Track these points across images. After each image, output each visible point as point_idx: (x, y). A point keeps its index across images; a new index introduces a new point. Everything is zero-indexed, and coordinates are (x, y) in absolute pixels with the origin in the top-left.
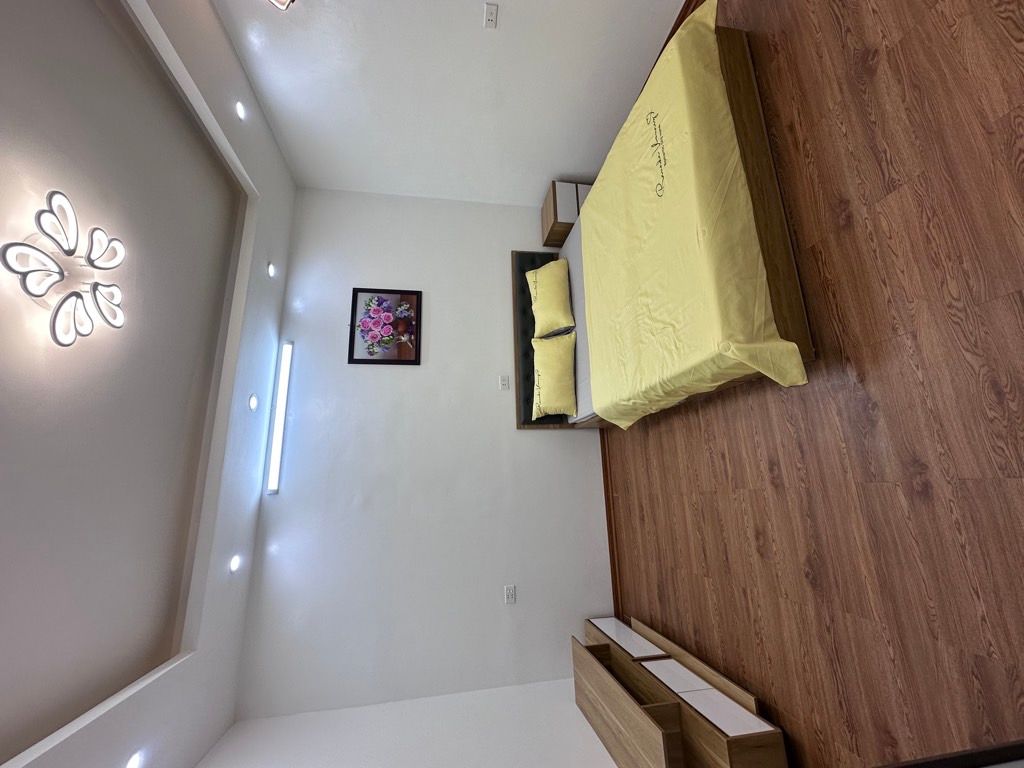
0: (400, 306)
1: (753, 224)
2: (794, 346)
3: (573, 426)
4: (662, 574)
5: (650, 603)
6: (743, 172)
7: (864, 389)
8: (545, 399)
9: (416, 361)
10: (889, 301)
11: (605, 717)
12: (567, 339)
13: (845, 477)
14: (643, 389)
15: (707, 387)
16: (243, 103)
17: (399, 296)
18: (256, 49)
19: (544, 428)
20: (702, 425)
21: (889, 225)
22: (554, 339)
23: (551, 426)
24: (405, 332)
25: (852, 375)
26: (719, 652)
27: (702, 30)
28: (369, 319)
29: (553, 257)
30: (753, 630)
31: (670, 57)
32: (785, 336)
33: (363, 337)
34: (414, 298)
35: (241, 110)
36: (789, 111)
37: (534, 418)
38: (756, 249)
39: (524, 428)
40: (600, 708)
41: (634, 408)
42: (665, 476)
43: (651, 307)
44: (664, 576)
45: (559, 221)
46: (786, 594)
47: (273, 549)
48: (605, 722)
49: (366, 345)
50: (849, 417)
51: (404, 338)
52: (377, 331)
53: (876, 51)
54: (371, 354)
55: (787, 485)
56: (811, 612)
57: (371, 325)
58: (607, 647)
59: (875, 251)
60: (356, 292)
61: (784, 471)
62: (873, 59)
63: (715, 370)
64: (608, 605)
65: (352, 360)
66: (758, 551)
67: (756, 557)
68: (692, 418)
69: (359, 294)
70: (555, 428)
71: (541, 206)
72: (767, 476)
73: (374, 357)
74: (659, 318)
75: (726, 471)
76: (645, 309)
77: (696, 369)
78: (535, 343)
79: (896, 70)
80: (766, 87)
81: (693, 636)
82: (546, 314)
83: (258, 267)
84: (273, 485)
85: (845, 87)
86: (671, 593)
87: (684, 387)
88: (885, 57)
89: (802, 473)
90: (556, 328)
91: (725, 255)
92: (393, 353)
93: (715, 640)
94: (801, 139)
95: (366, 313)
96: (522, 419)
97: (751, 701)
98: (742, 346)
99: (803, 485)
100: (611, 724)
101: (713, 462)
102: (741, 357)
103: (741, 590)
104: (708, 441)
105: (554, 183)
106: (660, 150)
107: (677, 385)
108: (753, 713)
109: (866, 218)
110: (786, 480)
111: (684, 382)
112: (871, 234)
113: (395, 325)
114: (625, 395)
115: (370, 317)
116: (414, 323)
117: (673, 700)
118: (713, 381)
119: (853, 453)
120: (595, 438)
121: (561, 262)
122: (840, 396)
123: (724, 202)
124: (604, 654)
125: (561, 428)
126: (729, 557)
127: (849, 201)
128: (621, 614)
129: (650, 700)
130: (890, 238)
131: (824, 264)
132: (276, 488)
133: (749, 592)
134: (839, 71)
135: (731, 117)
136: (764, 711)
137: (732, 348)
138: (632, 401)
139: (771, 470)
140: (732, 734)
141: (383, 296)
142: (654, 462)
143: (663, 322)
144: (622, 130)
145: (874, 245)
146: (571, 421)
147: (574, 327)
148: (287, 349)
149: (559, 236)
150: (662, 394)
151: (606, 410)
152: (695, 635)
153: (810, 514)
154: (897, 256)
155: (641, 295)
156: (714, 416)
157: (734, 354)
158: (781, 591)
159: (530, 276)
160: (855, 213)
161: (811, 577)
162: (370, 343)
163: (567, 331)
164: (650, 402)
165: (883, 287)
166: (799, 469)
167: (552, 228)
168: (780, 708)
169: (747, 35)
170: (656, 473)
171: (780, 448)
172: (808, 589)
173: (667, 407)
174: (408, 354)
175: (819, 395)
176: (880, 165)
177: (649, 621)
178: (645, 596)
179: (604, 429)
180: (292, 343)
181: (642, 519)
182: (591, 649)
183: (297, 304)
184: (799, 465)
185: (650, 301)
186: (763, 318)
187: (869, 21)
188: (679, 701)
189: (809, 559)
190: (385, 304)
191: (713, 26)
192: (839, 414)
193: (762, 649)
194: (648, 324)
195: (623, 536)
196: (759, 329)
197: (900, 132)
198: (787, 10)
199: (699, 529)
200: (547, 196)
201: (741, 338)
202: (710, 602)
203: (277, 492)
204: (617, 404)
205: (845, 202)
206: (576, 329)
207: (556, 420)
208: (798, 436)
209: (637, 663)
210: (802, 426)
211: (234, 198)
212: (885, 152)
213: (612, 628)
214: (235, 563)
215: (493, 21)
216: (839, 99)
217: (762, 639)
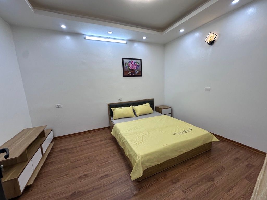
0: (138, 71)
1: (170, 158)
2: (142, 175)
3: (110, 119)
4: (70, 149)
5: (59, 147)
6: (182, 154)
7: (132, 197)
8: (117, 111)
9: (124, 76)
10: (156, 198)
11: (20, 139)
12: (133, 115)
13: (107, 197)
14: (124, 136)
15: (127, 153)
16: (184, 31)
17: (140, 71)
18: (196, 34)
19: (109, 111)
20: (115, 154)
21: (175, 194)
22: (133, 111)
23: (109, 113)
24: (131, 73)
25: (135, 192)
26: (46, 170)
27: (211, 139)
28: (134, 63)
29: (153, 109)
30: (55, 179)
31: (204, 132)
32: (144, 172)
33: (129, 62)
34: (140, 75)
35: (182, 31)
36: (197, 162)
37: (111, 108)
38: (165, 160)
39: (108, 106)
40: (24, 136)
41: (118, 135)
42: (99, 146)
43: (146, 135)
44: (69, 150)
45: (162, 110)
46: (68, 187)
47: (68, 38)
48: (19, 139)
49: (127, 63)
50: (124, 194)
51: (130, 72)
52: (131, 65)
53: (213, 181)
54: (125, 64)
55: (102, 181)
56: (64, 196)
57: (132, 63)
58: (45, 136)
59: (168, 191)
60: (141, 60)
61: (106, 179)
62: (211, 181)
63: (132, 155)
64: (57, 135)
65: (123, 59)
66: (80, 176)
67: (79, 176)
68: (116, 151)
69: (140, 60)
70: (109, 114)
71: (165, 105)
72: (103, 174)
73: (124, 65)
74: (143, 138)
75: (103, 163)
76: (145, 134)
77: (132, 150)
78: (131, 107)
79: (210, 187)
80: (201, 156)
81: (50, 161)
82: (139, 109)
83: (145, 34)
84: (87, 38)
85: (204, 175)
86: (64, 153)
87: (126, 147)
88: (212, 183)
89: (106, 184)
90: (136, 112)
91: (162, 152)
92: (126, 70)
93: (50, 168)
94: (191, 167)
95: (135, 62)
96: (110, 105)
97: (31, 183)
98: (140, 161)
99: (102, 185)
100: (19, 140)
101: (105, 159)
102: (137, 161)
103: (67, 173)
104: (111, 156)
105: (171, 108)
106: (184, 132)
107: (126, 145)
108: (26, 185)
109: (176, 187)
110: (103, 180)
111: (128, 147)
112: (172, 189)
113: (133, 70)
114: (121, 132)
115: (135, 63)
116: (134, 75)
117: (29, 159)
118: (129, 155)
119: (114, 197)
120: (107, 125)
121: (152, 111)
122: (129, 190)
123: (175, 150)
124: (42, 135)
125: (109, 116)
126: (77, 168)
127: (179, 182)
128: (55, 139)
129: (28, 151)
130: (172, 195)
131: (163, 179)
132: (86, 38)
133: (67, 176)
134: (207, 173)
135: (194, 148)
136: (28, 188)
137: (139, 159)
138: (120, 134)
139: (105, 175)
140: (19, 179)
141: (140, 67)
142: (103, 142)
143: (142, 139)
144: (186, 123)
145: (170, 191)
146: (111, 118)
147: (137, 116)
148: (125, 42)
149: (158, 110)
150: (123, 142)
151: (116, 127)
152: (51, 162)
153: (94, 189)
154: (168, 197)
155: (148, 133)
156: (118, 157)
157: (138, 159)
158: (69, 185)
159: (148, 104)
160: (176, 184)
161: (75, 193)
162: (128, 63)
163: (135, 115)
164: (120, 139)
165: (160, 196)
166: (107, 183)
167: (160, 108)
168: (29, 193)
169: (211, 149)
170: (99, 143)
171: (111, 177)
172: (71, 193)
173: (119, 144)
174: (125, 74)
175: (128, 184)
176: (189, 188)
177: (53, 148)
178: (62, 145)
179: (110, 127)
180: (126, 43)
181: (85, 141)
182: (43, 131)
183: (136, 45)
184: (108, 183)
185: (147, 135)
186: (148, 165)
187: (219, 178)
188: (29, 161)
189: (80, 192)
190: (138, 67)
191: (212, 141)
192: (125, 191)
193: (49, 183)
194: (141, 135)
195: (80, 137)
196: (145, 165)
197: (197, 191)
198: (217, 158)
199: (84, 158)
200: (168, 106)
201: (142, 160)
202: (62, 165)
203: (85, 39)
204: (118, 130)
205: (178, 181)
206: (136, 117)
207: (111, 114)
208: (116, 181)
209: (40, 146)
210: (119, 182)
211: (162, 29)
212: (192, 188)
213: (50, 137)
214: (64, 27)
215: (207, 90)
216: (202, 174)
217: (52, 182)
